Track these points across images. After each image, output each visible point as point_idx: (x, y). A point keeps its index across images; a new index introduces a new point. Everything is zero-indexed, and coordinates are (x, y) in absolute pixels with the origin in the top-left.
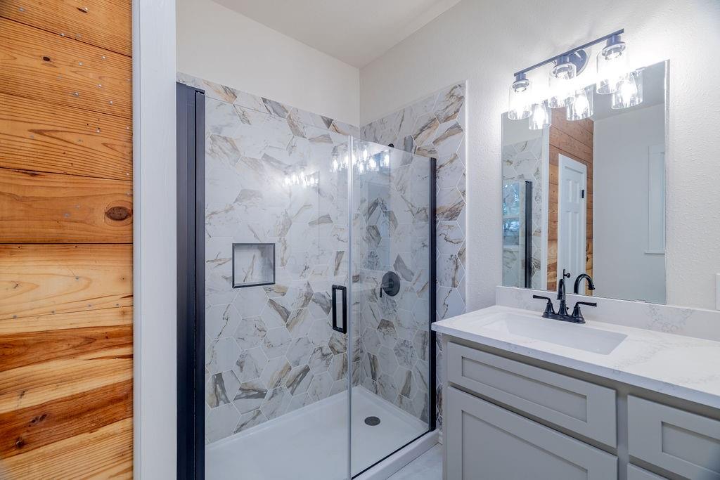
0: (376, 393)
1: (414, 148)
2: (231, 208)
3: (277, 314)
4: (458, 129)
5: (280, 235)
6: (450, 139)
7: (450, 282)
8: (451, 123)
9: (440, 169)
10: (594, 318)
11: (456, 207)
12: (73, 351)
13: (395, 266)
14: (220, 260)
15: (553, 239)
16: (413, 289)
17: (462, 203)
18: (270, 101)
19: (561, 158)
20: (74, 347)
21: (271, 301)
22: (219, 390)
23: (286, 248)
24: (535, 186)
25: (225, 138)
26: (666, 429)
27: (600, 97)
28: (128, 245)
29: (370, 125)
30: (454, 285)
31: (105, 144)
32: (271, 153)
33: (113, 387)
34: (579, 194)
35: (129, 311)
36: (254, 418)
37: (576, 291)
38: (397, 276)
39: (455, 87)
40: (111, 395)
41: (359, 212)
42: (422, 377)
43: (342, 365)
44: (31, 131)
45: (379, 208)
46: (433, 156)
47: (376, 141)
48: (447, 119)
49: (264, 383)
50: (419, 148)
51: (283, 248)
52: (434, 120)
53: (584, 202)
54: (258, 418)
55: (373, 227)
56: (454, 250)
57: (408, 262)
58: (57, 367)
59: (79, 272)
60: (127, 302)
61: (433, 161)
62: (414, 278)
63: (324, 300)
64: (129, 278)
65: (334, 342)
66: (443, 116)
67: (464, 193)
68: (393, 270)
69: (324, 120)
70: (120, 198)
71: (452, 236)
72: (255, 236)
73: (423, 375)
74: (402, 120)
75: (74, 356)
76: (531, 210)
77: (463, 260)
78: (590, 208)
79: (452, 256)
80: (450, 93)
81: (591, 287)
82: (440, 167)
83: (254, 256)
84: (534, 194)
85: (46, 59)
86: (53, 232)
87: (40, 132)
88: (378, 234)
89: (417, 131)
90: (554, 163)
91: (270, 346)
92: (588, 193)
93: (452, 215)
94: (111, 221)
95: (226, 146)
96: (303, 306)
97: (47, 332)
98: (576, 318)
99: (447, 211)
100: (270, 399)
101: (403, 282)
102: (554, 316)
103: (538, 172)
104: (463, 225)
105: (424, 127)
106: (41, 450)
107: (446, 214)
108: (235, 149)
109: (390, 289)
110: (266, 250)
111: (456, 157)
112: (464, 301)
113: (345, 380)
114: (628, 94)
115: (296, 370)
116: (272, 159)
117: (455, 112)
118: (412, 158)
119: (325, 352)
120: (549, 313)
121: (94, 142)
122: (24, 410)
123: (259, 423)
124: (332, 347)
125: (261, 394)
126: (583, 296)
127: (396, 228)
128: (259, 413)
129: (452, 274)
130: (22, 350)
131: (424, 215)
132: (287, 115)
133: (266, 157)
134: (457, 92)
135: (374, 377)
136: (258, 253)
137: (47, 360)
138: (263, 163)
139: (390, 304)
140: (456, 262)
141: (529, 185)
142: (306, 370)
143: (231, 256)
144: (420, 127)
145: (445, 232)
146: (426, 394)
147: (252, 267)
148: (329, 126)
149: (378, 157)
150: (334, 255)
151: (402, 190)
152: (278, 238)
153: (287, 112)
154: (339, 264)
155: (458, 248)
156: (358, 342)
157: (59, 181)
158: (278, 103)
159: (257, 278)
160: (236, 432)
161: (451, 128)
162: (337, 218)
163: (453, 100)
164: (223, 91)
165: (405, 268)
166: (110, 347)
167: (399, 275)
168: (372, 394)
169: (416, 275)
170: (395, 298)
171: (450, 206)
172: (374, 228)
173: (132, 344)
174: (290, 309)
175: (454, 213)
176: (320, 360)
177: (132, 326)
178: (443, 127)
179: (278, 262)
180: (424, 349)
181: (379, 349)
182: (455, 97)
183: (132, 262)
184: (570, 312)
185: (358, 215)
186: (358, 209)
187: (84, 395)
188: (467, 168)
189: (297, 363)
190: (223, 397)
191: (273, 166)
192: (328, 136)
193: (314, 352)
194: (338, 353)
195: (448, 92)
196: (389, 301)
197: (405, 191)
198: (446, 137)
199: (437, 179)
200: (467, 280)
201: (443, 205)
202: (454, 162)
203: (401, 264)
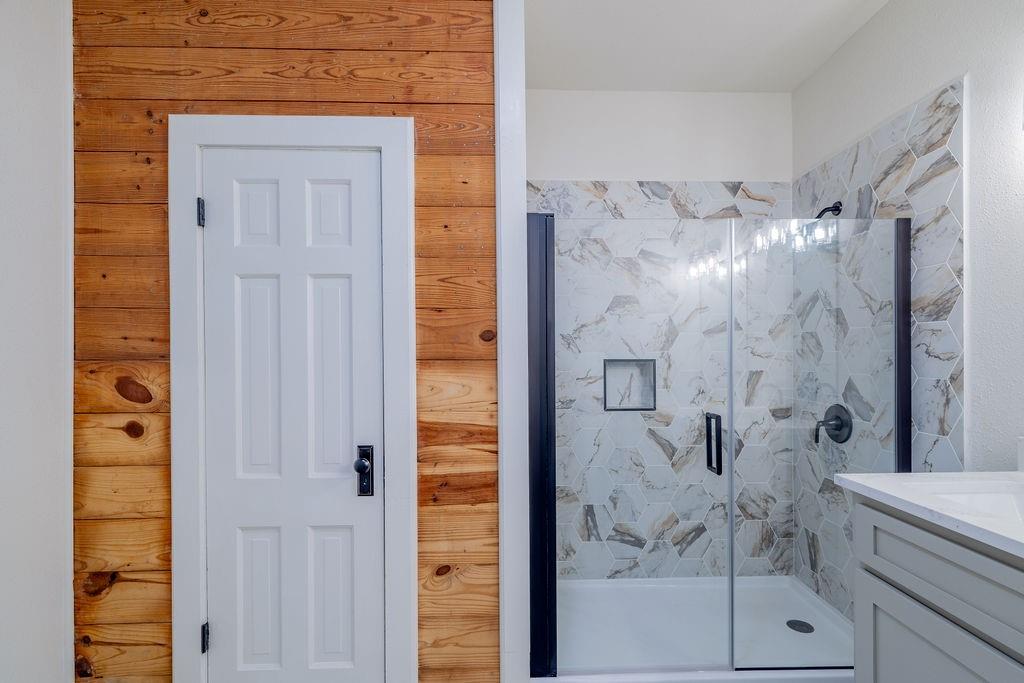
0: (818, 592)
1: (874, 204)
2: (603, 319)
3: (659, 450)
4: (950, 162)
5: (662, 349)
6: (936, 181)
7: (936, 426)
8: (936, 154)
9: (920, 234)
11: (946, 297)
12: (460, 441)
13: (845, 396)
14: (590, 378)
16: (873, 434)
17: (956, 291)
18: (648, 183)
20: (462, 438)
21: (652, 432)
22: (591, 523)
23: (670, 366)
25: (595, 240)
28: (492, 360)
29: (807, 175)
30: (943, 432)
31: (479, 282)
32: (648, 247)
33: (485, 474)
35: (494, 415)
36: (630, 569)
38: (846, 411)
39: (945, 91)
40: (484, 480)
41: (790, 312)
43: (759, 537)
44: (439, 280)
45: (819, 304)
46: (903, 215)
48: (931, 147)
49: (642, 529)
50: (882, 204)
51: (667, 365)
52: (907, 153)
54: (635, 570)
55: (811, 333)
56: (944, 371)
57: (865, 390)
58: (453, 450)
59: (465, 382)
60: (493, 407)
61: (905, 224)
62: (875, 416)
64: (494, 389)
65: (745, 500)
66: (922, 144)
67: (960, 273)
68: (841, 401)
69: (726, 187)
70: (488, 323)
71: (938, 347)
72: (630, 350)
74: (855, 162)
75: (461, 444)
77: (960, 389)
79: (938, 381)
80: (935, 102)
82: (918, 231)
83: (632, 375)
85: (446, 227)
86: (450, 351)
87: (443, 280)
88: (819, 344)
89: (878, 175)
91: (650, 486)
93: (938, 313)
94: (482, 341)
95: (596, 249)
96: (695, 443)
97: (447, 424)
99: (929, 305)
100: (650, 552)
101: (856, 421)
104: (958, 326)
105: (890, 168)
106: (445, 507)
107: (927, 310)
108: (606, 250)
109: (837, 432)
110: (646, 366)
111: (945, 211)
112: (962, 460)
113: (765, 560)
115: (685, 525)
116: (651, 254)
117: (944, 135)
121: (472, 281)
122: (436, 476)
123: (636, 577)
124: (742, 508)
125: (639, 543)
127: (845, 334)
128: (636, 564)
129: (939, 412)
130: (434, 434)
131: (891, 313)
132: (671, 194)
133: (642, 252)
134: (946, 99)
135: (814, 566)
136: (635, 371)
137: (448, 444)
138: (640, 261)
139: (836, 454)
140: (946, 392)
142: (700, 530)
143: (603, 374)
144: (885, 168)
145: (927, 340)
147: (629, 388)
148: (735, 193)
150: (747, 376)
151: (855, 274)
152: (660, 352)
153: (671, 190)
154: (754, 390)
155: (950, 368)
156: (790, 509)
157: (453, 314)
158: (658, 183)
159: (635, 401)
160: (609, 577)
161: (937, 163)
162: (750, 324)
163: (940, 114)
164: (592, 188)
165: (861, 398)
166: (483, 442)
167: (851, 410)
168: (812, 594)
169: (878, 412)
170: (844, 447)
171: (935, 296)
172: (813, 335)
173: (497, 442)
174: (676, 444)
175: (943, 308)
176: (722, 520)
177: (497, 428)
178: (922, 164)
179: (660, 382)
181: (822, 524)
182: (945, 108)
183: (497, 375)
185: (789, 316)
186: (790, 307)
187: (468, 475)
188: (966, 228)
189: (687, 517)
190: (594, 532)
191: (653, 262)
192: (734, 208)
193: (713, 508)
194: (752, 517)
195: (932, 101)
196: (835, 451)
197: (859, 276)
198: (930, 178)
199: (912, 252)
200: (966, 425)
201: (923, 295)
202: (944, 220)
203: (854, 393)
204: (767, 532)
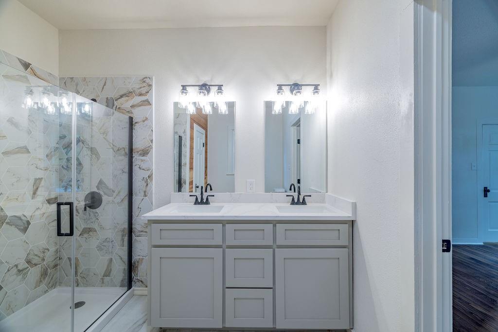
0: (78, 285)
1: (115, 106)
4: (148, 103)
6: (142, 107)
7: (143, 194)
8: (143, 98)
9: (136, 124)
10: (213, 202)
11: (147, 149)
13: (98, 187)
15: (191, 168)
16: (114, 202)
17: (150, 147)
19: (195, 125)
24: (183, 139)
26: (237, 232)
27: (215, 108)
29: (71, 78)
30: (145, 196)
34: (202, 145)
37: (206, 191)
38: (99, 194)
39: (146, 77)
41: (57, 146)
42: (121, 259)
43: (39, 275)
45: (80, 144)
46: (131, 115)
47: (78, 92)
48: (141, 95)
50: (119, 108)
52: (131, 92)
53: (204, 148)
56: (146, 174)
57: (109, 184)
61: (131, 119)
62: (115, 194)
63: (20, 221)
65: (31, 257)
66: (138, 92)
67: (152, 141)
68: (95, 190)
69: (21, 62)
71: (144, 166)
73: (122, 257)
74: (105, 85)
76: (181, 152)
77: (151, 180)
78: (206, 152)
79: (144, 178)
80: (143, 80)
81: (211, 190)
82: (136, 123)
84: (183, 144)
88: (80, 164)
89: (117, 96)
90: (192, 128)
92: (205, 145)
93: (143, 154)
98: (207, 202)
99: (140, 151)
101: (105, 198)
102: (199, 204)
103: (185, 132)
104: (151, 160)
105: (123, 95)
109: (93, 204)
111: (147, 119)
112: (152, 204)
113: (42, 287)
114: (223, 109)
117: (146, 93)
118: (113, 113)
119: (20, 267)
120: (196, 202)
124: (29, 262)
126: (209, 193)
127: (98, 160)
129: (144, 189)
131: (123, 152)
134: (148, 80)
139: (92, 215)
140: (146, 182)
141: (180, 137)
144: (120, 94)
145: (139, 163)
146: (124, 269)
148: (26, 68)
149: (80, 105)
150: (32, 181)
151: (105, 133)
154: (37, 189)
155: (148, 173)
156: (57, 251)
161: (143, 101)
162: (35, 150)
163: (145, 84)
165: (107, 188)
167: (102, 193)
169: (116, 192)
170: (97, 210)
171: (143, 148)
175: (145, 152)
176: (15, 276)
178: (137, 99)
180: (123, 240)
184: (205, 201)
185: (57, 148)
188: (154, 127)
192: (26, 77)
193: (9, 270)
194: (36, 265)
195: (142, 78)
196: (91, 213)
197: (107, 134)
198: (140, 106)
199: (133, 130)
200: (153, 192)
201: (138, 147)
202: (146, 122)
203: (103, 185)
204: (44, 270)
